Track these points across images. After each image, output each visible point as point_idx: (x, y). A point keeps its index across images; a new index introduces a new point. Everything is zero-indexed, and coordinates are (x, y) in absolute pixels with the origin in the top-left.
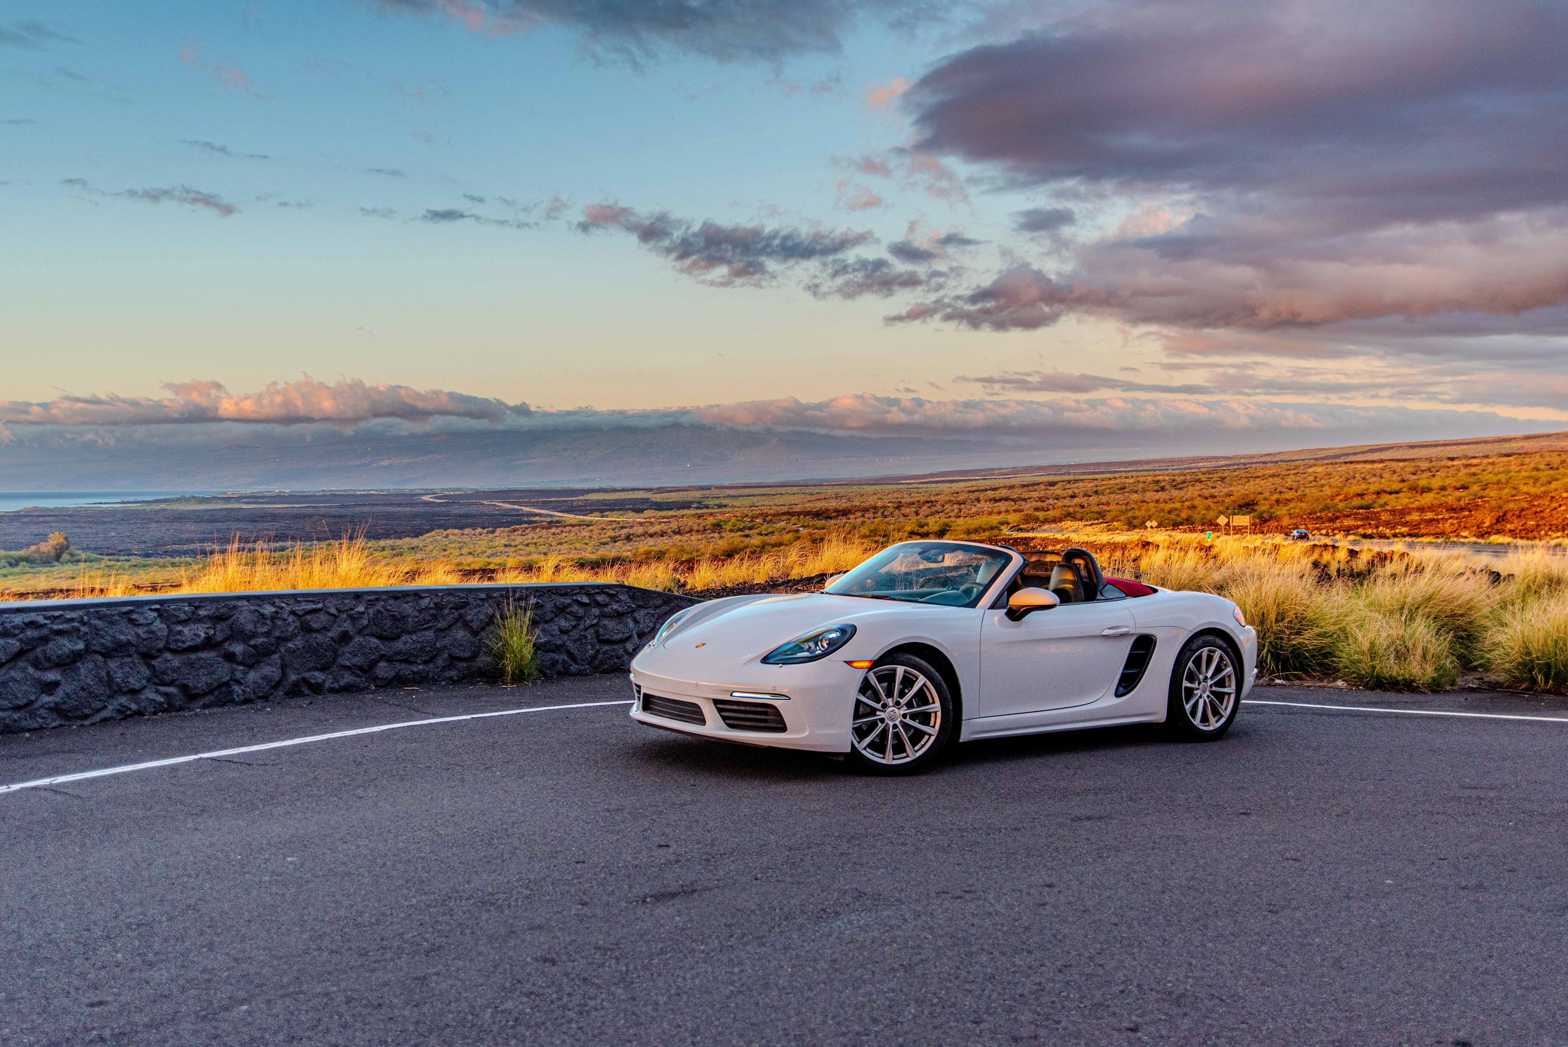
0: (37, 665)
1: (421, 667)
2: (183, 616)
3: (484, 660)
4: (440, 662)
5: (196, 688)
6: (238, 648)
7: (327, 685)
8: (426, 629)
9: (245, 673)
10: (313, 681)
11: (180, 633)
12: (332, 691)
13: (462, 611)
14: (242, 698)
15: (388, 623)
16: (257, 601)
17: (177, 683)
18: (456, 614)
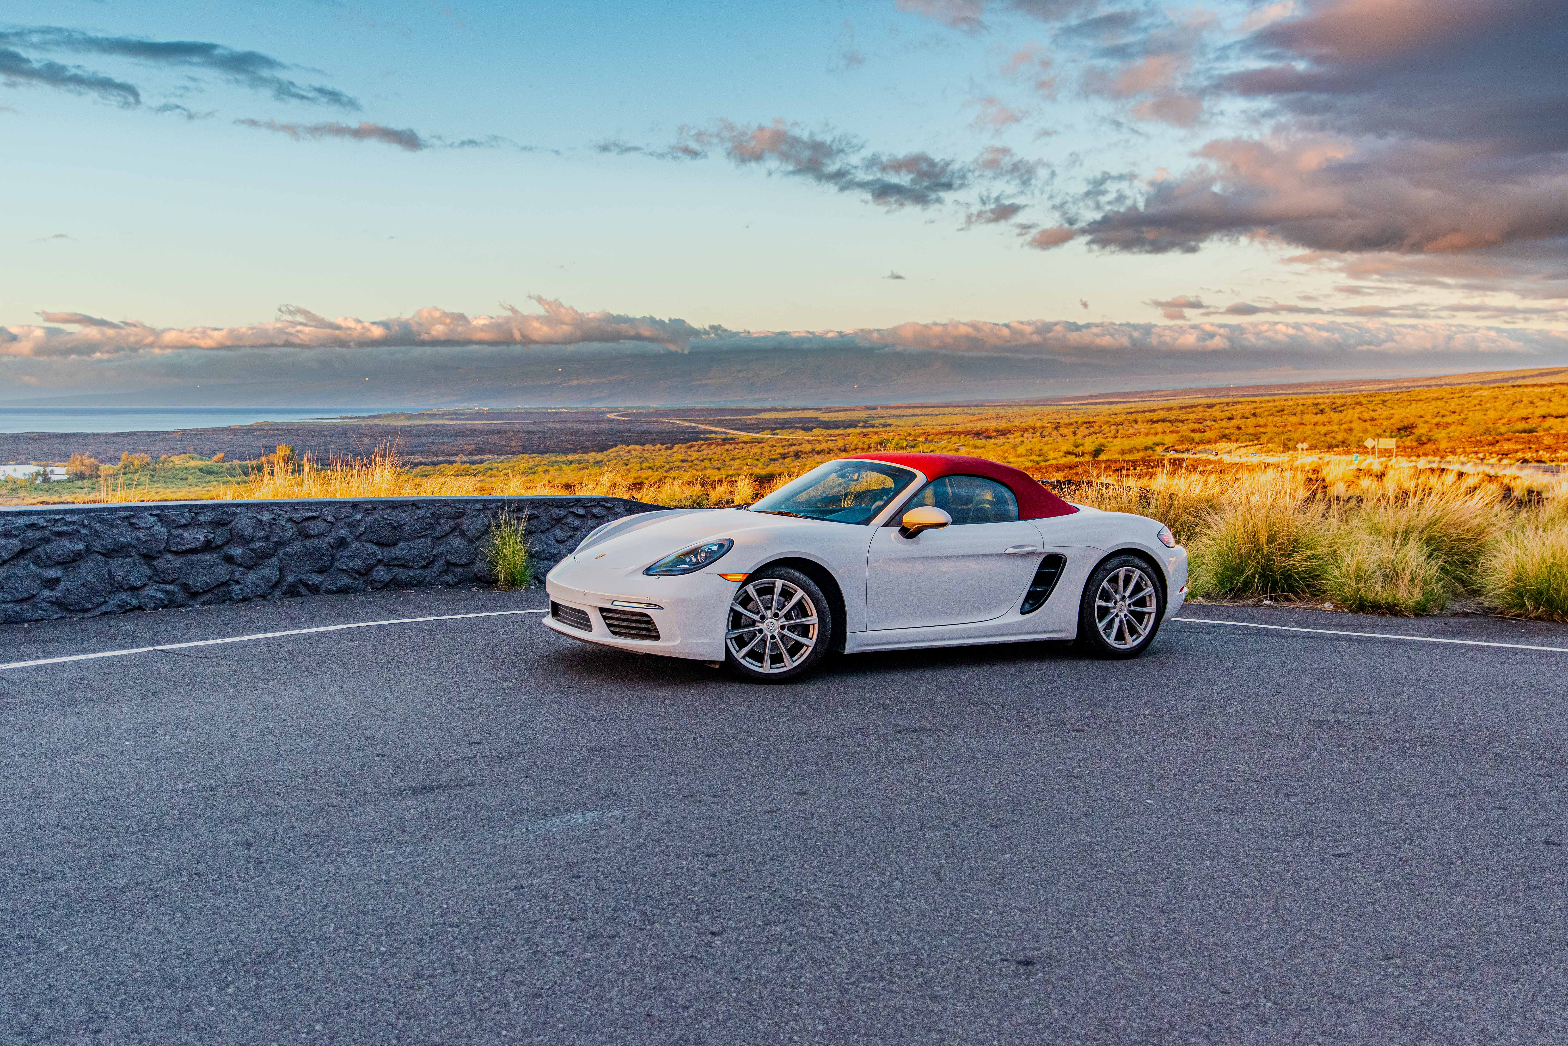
0: (38, 561)
1: (418, 572)
2: (183, 521)
3: (479, 566)
4: (437, 567)
5: (195, 586)
6: (237, 551)
7: (324, 587)
8: (423, 537)
9: (243, 574)
10: (310, 583)
11: (180, 536)
12: (329, 592)
13: (459, 520)
14: (240, 597)
15: (386, 531)
16: (256, 509)
17: (178, 581)
18: (452, 523)
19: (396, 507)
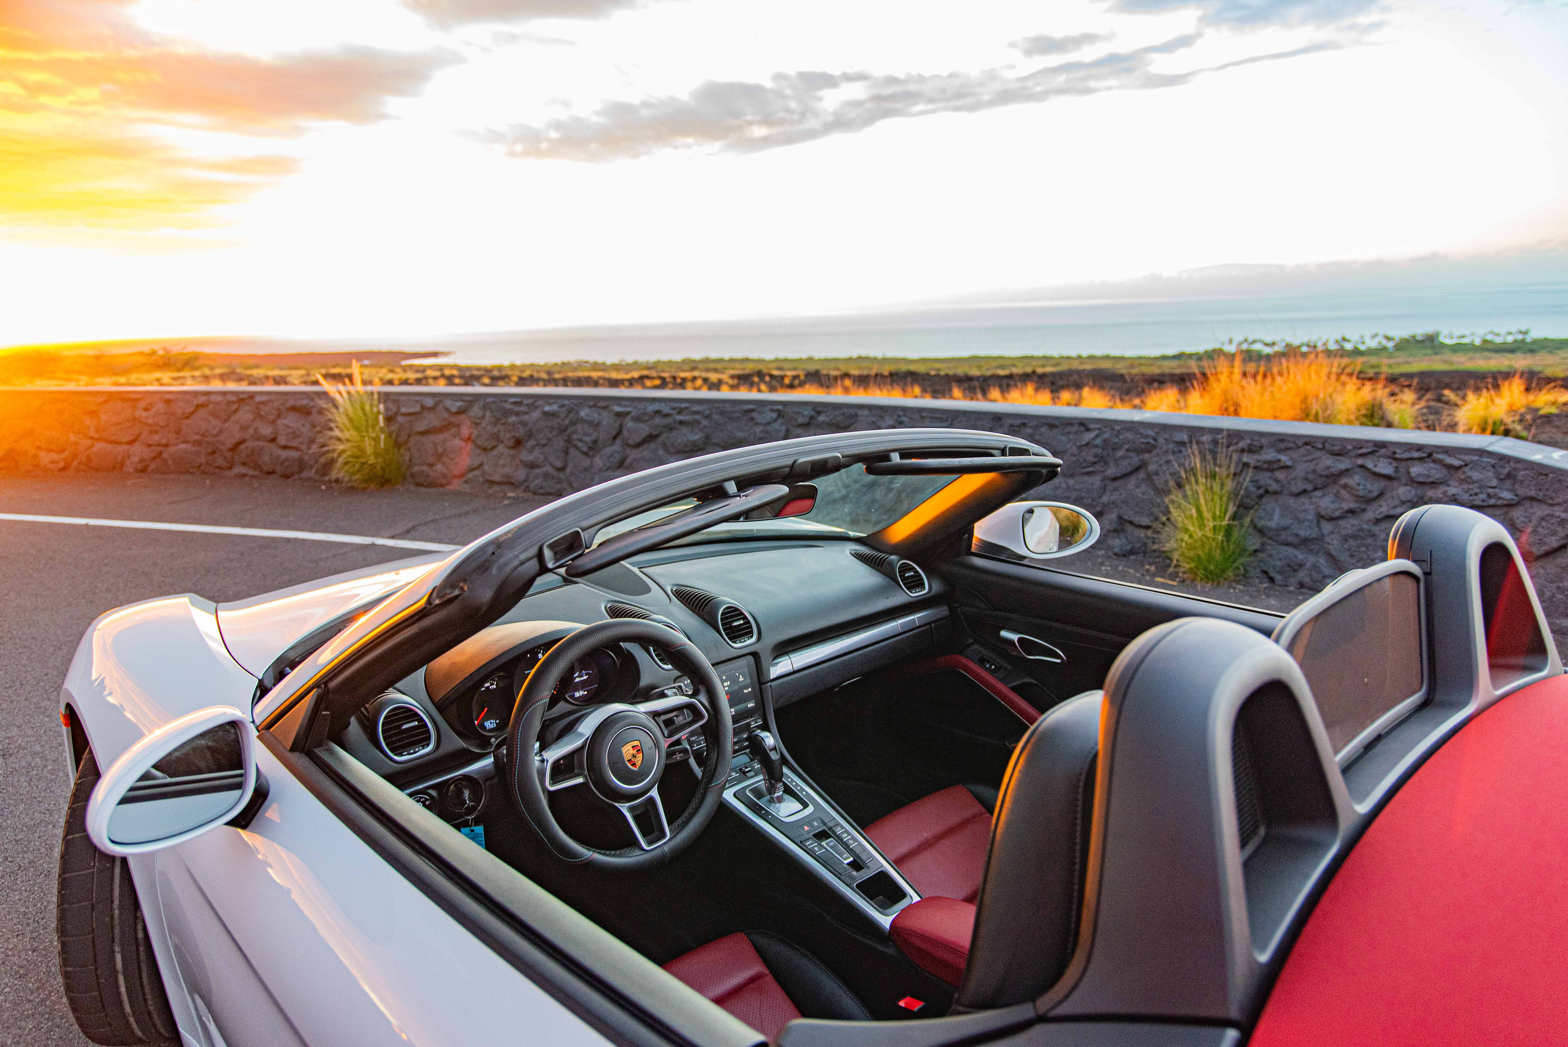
8: (1089, 473)
13: (1147, 456)
18: (1135, 460)
19: (1056, 426)
